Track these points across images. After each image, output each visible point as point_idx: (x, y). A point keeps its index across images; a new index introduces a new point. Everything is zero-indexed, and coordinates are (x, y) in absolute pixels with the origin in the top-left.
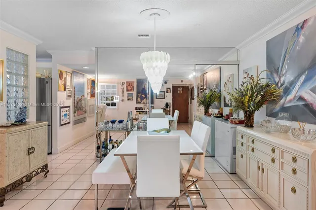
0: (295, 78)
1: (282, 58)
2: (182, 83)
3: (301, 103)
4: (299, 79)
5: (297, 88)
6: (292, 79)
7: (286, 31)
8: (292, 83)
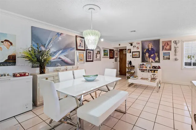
0: (57, 51)
1: (48, 41)
2: (119, 46)
3: (60, 60)
4: (58, 52)
5: (58, 54)
6: (55, 51)
7: (52, 31)
8: (55, 53)
